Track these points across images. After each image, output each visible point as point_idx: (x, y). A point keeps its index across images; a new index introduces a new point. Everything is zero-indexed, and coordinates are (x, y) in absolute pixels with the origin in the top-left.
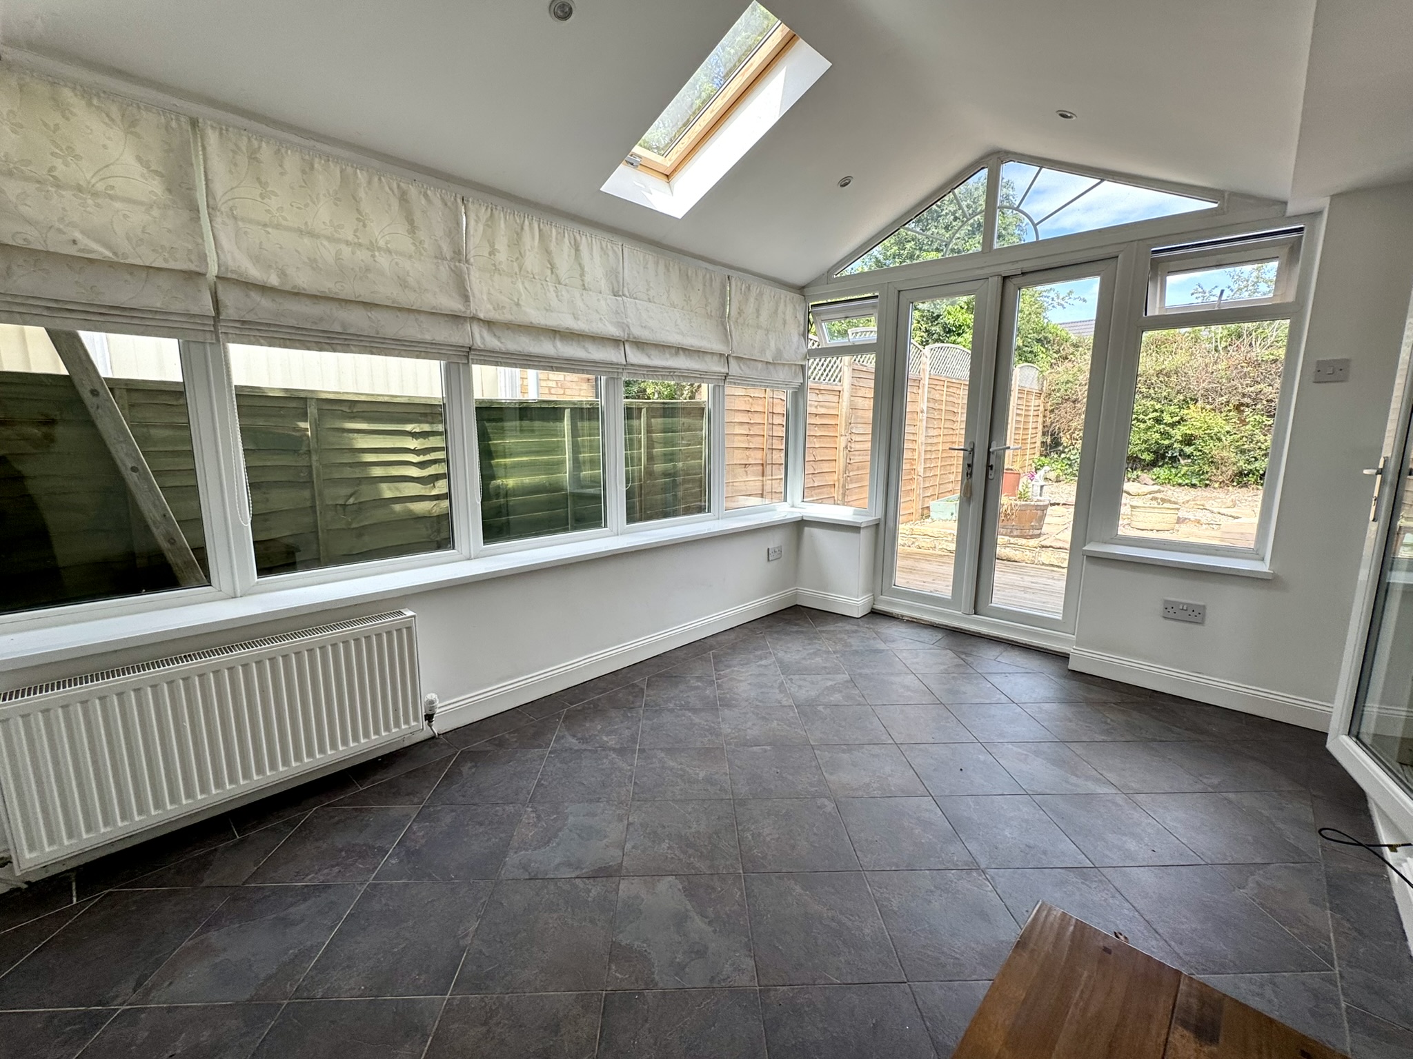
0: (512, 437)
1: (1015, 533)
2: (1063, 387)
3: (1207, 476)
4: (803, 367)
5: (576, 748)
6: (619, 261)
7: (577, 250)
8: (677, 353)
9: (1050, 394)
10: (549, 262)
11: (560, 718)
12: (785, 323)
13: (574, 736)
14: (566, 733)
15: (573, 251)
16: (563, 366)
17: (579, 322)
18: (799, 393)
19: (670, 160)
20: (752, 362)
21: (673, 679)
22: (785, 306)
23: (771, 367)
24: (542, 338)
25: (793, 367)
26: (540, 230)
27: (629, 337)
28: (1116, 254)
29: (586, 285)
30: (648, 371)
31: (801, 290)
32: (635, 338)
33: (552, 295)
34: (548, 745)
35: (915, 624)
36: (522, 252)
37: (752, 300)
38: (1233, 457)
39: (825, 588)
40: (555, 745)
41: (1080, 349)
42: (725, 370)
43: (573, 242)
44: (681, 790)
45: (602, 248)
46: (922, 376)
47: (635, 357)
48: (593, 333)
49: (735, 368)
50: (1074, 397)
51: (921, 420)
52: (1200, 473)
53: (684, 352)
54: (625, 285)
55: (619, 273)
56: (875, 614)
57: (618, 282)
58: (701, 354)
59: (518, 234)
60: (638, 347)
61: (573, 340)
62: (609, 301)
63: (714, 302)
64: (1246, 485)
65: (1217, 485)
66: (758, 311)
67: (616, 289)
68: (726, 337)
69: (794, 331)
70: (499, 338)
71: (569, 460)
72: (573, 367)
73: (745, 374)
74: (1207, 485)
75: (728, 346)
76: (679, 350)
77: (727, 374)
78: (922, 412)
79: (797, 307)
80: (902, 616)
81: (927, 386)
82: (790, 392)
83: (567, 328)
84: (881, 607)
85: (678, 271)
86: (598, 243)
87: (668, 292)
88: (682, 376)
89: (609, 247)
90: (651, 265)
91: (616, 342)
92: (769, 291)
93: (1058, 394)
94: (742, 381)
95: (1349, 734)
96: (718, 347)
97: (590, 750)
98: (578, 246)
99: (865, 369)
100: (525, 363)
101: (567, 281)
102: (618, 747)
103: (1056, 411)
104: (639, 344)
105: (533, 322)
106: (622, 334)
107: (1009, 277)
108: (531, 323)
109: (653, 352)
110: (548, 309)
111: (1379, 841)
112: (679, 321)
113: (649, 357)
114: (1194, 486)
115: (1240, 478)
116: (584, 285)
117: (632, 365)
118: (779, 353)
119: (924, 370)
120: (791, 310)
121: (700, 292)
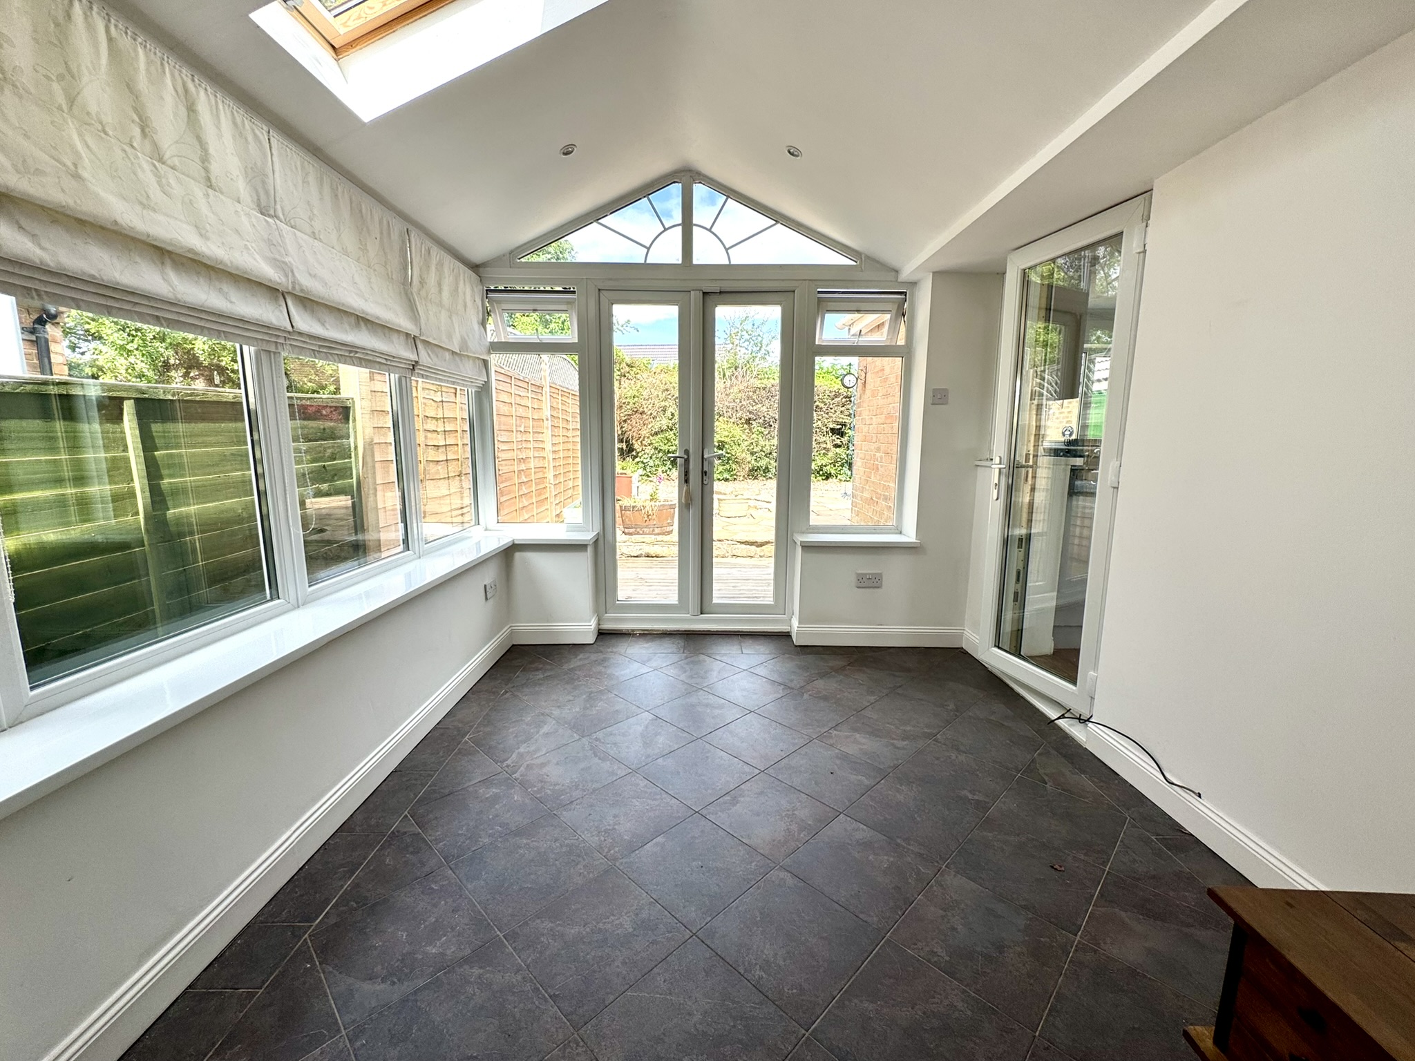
0: (24, 451)
1: (657, 531)
2: (632, 402)
3: (735, 472)
4: (485, 363)
5: (396, 998)
6: (264, 155)
7: (191, 109)
8: (357, 325)
9: (621, 407)
10: (136, 110)
11: (311, 960)
12: (465, 306)
13: (371, 978)
14: (350, 980)
15: (183, 111)
16: (182, 319)
17: (209, 243)
18: (483, 393)
19: (345, 24)
20: (440, 350)
21: (449, 798)
22: (465, 285)
23: (457, 358)
24: (138, 259)
25: (477, 361)
26: (110, 40)
27: (294, 288)
28: (793, 289)
29: (213, 180)
30: (320, 346)
31: (476, 267)
32: (302, 290)
33: (148, 177)
34: (334, 1028)
35: (649, 637)
36: (75, 70)
37: (433, 268)
38: (749, 457)
39: (549, 618)
40: (347, 1018)
41: (634, 369)
42: (413, 357)
43: (180, 90)
44: (624, 963)
45: (235, 123)
46: (544, 383)
47: (305, 322)
48: (237, 268)
49: (425, 357)
50: (641, 409)
51: (547, 428)
52: (729, 471)
53: (366, 325)
54: (277, 199)
55: (266, 176)
56: (603, 635)
57: (267, 193)
58: (386, 331)
59: (57, 25)
60: (305, 307)
61: (198, 273)
62: (254, 220)
63: (395, 261)
64: (756, 478)
65: (741, 478)
66: (440, 285)
67: (263, 204)
68: (412, 310)
69: (474, 317)
70: (34, 237)
71: (143, 492)
72: (202, 324)
73: (435, 365)
74: (735, 479)
75: (416, 325)
76: (362, 321)
77: (416, 362)
78: (547, 420)
79: (475, 289)
80: (633, 630)
81: (548, 394)
82: (472, 390)
83: (191, 250)
84: (607, 626)
85: (348, 202)
86: (229, 114)
87: (338, 229)
88: (364, 359)
89: (247, 127)
90: (311, 179)
91: (274, 292)
92: (450, 263)
93: (628, 407)
94: (431, 373)
95: (995, 646)
96: (405, 324)
97: (426, 987)
98: (193, 104)
99: (503, 371)
100: (102, 301)
101: (176, 161)
102: (468, 951)
103: (629, 421)
104: (308, 302)
105: (120, 220)
106: (284, 280)
107: (708, 293)
108: (116, 222)
109: (329, 319)
110: (146, 204)
111: (1049, 719)
112: (357, 279)
113: (323, 325)
114: (727, 480)
115: (753, 473)
116: (209, 179)
117: (300, 334)
118: (464, 344)
119: (545, 377)
120: (469, 291)
121: (377, 242)
